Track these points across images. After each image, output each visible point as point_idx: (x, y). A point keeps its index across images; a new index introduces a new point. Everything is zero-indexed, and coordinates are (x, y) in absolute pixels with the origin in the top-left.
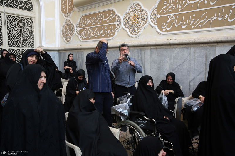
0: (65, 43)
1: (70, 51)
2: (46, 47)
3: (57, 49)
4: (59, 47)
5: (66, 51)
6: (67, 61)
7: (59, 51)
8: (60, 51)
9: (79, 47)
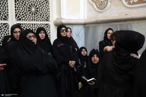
0: (96, 13)
1: (104, 24)
2: (68, 20)
3: (82, 22)
4: (86, 18)
5: (97, 25)
6: (104, 41)
7: (84, 24)
8: (87, 26)
9: (124, 17)
